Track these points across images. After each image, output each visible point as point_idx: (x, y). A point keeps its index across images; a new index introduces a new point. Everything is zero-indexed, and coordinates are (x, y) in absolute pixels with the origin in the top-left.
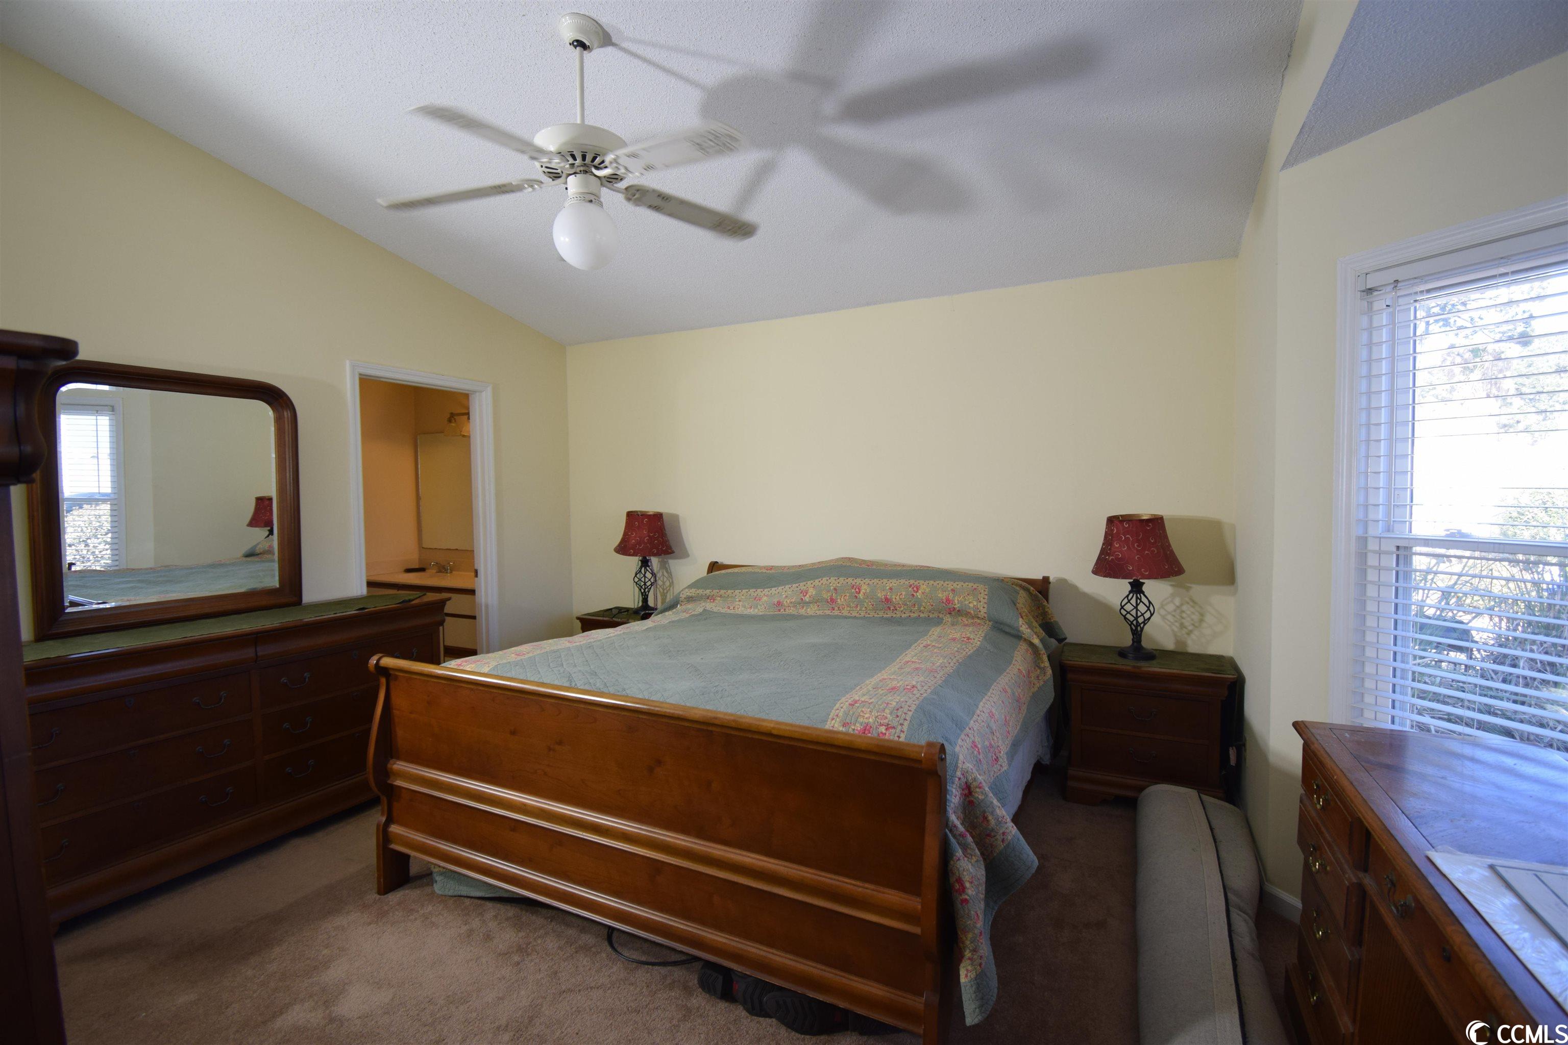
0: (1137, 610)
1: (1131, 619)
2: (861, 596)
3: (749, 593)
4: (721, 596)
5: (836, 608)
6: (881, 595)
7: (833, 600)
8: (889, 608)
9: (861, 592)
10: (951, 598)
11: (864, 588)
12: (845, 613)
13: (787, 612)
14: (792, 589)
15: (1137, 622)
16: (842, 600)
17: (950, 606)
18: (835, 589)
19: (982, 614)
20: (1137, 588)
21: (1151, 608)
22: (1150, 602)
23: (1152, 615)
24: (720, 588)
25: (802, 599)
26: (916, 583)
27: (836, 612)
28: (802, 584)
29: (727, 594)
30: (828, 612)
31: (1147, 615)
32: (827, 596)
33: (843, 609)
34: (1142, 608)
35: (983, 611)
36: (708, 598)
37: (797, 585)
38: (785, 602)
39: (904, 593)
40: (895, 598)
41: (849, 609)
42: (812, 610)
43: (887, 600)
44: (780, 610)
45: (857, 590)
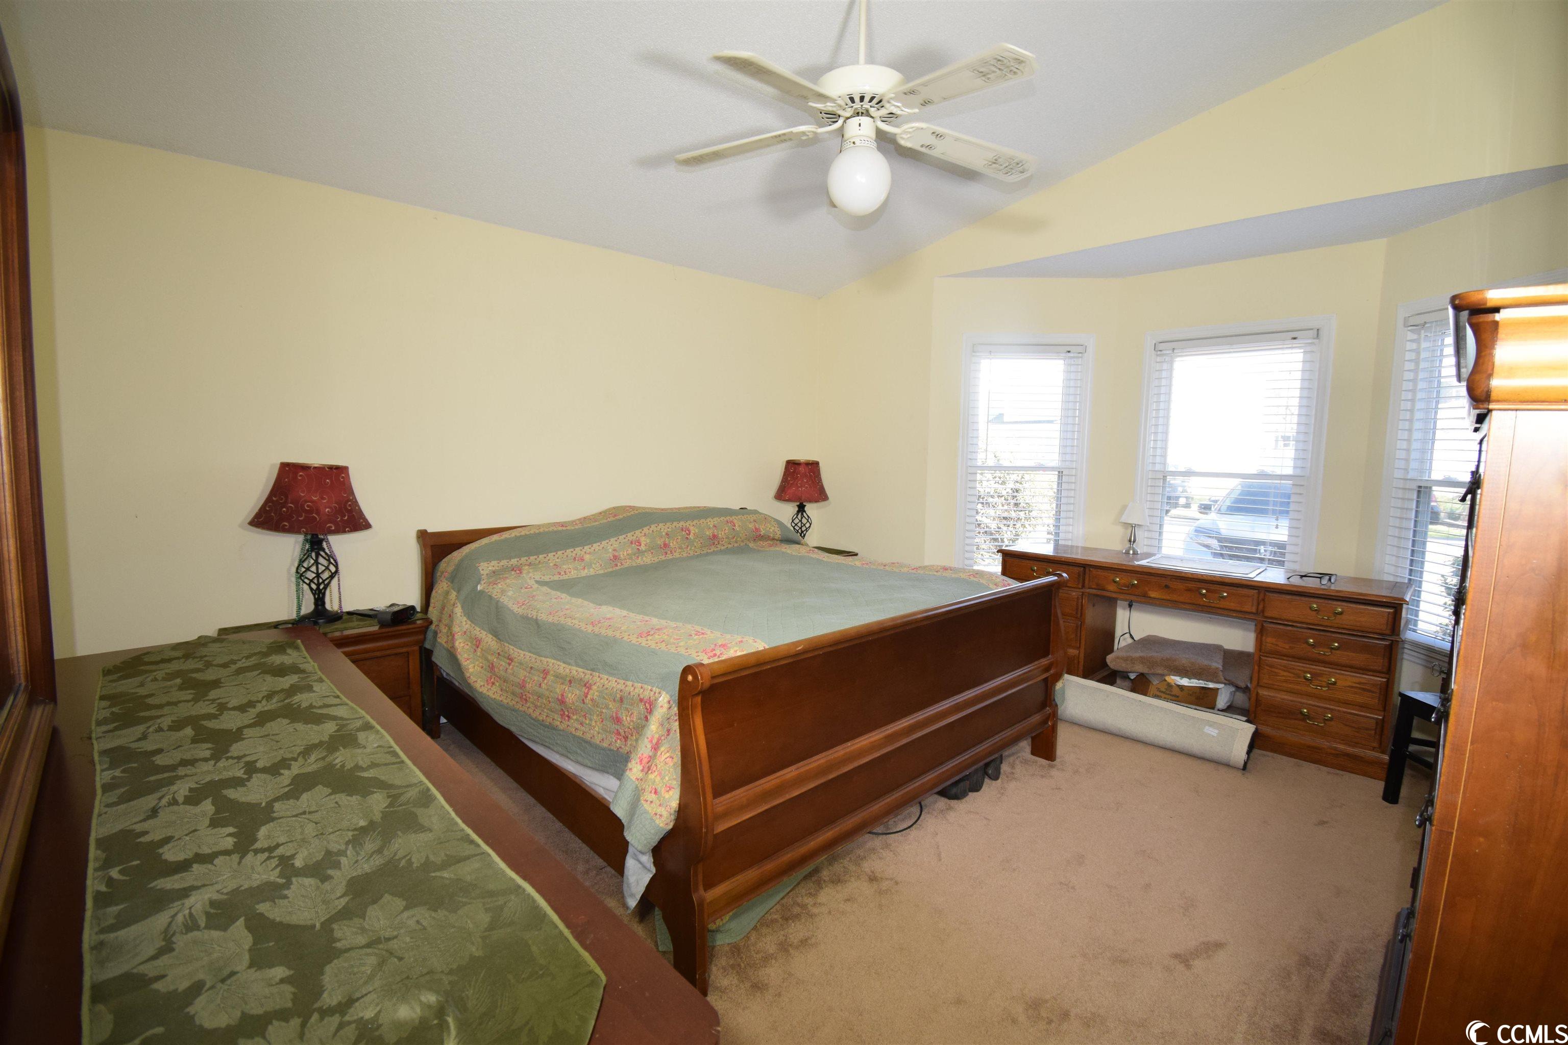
0: (802, 523)
1: (797, 528)
2: (691, 536)
3: (566, 554)
4: (530, 564)
5: (669, 552)
6: (709, 533)
7: (666, 545)
8: (714, 544)
9: (691, 534)
10: (757, 527)
11: (694, 530)
12: (677, 555)
13: (626, 565)
14: (619, 541)
15: (801, 530)
16: (675, 543)
17: (758, 534)
18: (667, 534)
19: (777, 537)
20: (801, 509)
21: (809, 520)
22: (808, 517)
23: (811, 524)
24: (529, 554)
25: (638, 549)
26: (731, 519)
27: (670, 556)
28: (629, 535)
29: (538, 559)
30: (663, 558)
31: (808, 525)
32: (660, 542)
33: (675, 552)
34: (804, 521)
35: (779, 533)
36: (513, 570)
37: (624, 536)
38: (622, 556)
39: (727, 528)
40: (721, 534)
41: (680, 550)
42: (648, 559)
43: (715, 536)
44: (616, 565)
45: (687, 532)
